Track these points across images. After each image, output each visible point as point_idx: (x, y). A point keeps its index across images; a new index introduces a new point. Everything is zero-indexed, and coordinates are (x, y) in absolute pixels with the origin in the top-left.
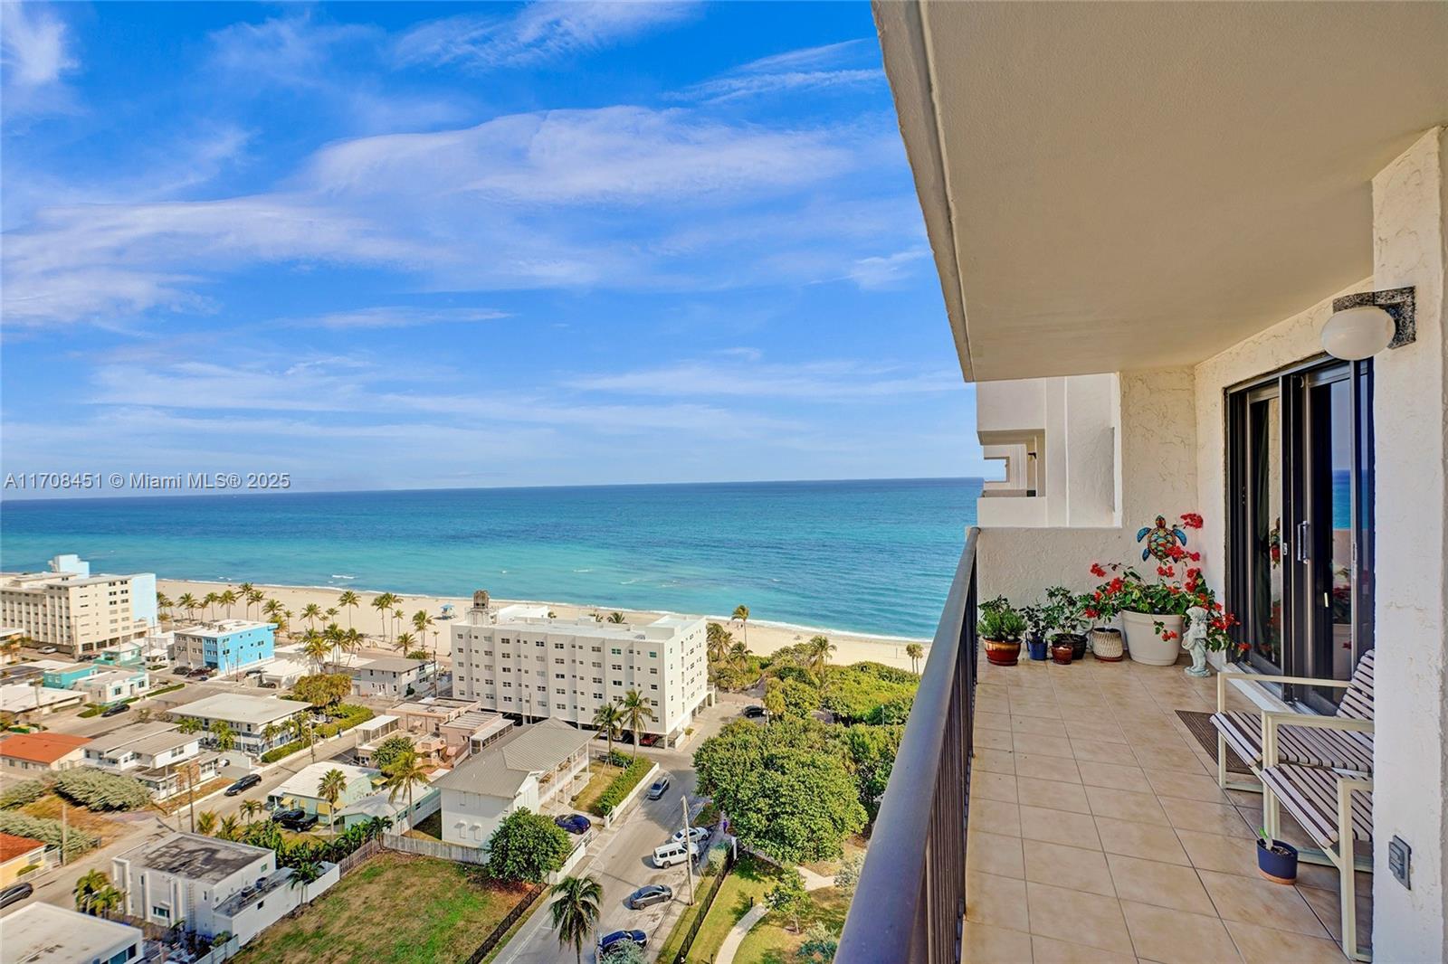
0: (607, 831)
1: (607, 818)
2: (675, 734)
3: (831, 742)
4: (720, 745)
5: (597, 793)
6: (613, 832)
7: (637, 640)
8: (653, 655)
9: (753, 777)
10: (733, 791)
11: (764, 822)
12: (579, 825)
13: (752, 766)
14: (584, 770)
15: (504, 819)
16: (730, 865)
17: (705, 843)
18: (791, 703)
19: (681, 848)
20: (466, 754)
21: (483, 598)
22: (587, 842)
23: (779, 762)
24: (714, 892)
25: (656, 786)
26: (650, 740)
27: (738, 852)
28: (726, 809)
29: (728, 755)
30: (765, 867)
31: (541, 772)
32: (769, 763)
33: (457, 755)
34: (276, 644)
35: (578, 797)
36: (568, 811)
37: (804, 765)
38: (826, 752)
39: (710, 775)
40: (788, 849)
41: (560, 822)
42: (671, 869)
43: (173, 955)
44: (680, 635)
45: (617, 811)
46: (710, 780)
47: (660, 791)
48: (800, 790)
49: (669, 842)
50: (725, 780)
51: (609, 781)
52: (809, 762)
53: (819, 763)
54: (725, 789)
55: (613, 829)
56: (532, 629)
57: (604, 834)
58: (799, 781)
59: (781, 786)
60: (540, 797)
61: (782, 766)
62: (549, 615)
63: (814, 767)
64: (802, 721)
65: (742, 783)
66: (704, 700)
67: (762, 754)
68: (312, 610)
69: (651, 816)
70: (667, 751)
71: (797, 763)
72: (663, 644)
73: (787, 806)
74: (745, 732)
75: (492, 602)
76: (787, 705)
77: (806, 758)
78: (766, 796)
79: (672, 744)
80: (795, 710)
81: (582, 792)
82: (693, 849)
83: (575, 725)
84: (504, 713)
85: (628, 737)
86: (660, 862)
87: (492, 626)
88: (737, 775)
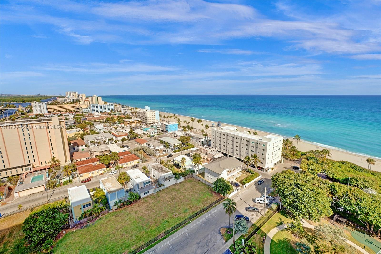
0: (244, 189)
1: (244, 186)
2: (268, 168)
3: (323, 185)
4: (281, 176)
5: (243, 178)
6: (245, 190)
7: (260, 140)
8: (264, 145)
9: (290, 188)
10: (283, 190)
11: (291, 202)
12: (237, 185)
13: (290, 185)
14: (240, 171)
15: (218, 178)
16: (278, 210)
17: (271, 201)
18: (309, 168)
19: (264, 200)
20: (212, 160)
21: (220, 123)
22: (238, 190)
23: (300, 186)
24: (271, 215)
25: (259, 181)
26: (260, 168)
27: (281, 207)
28: (280, 194)
29: (283, 179)
30: (290, 215)
31: (228, 170)
32: (297, 185)
33: (210, 160)
34: (178, 128)
35: (237, 178)
36: (234, 181)
37: (309, 190)
38: (320, 188)
39: (276, 183)
40: (298, 212)
41: (232, 183)
42: (260, 204)
43: (156, 185)
44: (273, 141)
45: (247, 185)
46: (276, 185)
47: (260, 183)
48: (306, 197)
49: (261, 197)
50: (280, 186)
51: (247, 176)
52: (312, 189)
53: (316, 191)
54: (280, 189)
55: (245, 189)
56: (231, 133)
57: (243, 189)
58: (306, 194)
59: (300, 194)
60: (227, 176)
61: (301, 188)
62: (237, 130)
63: (313, 191)
64: (312, 176)
65: (286, 189)
66: (279, 161)
67: (295, 182)
68: (185, 121)
69: (257, 188)
70: (265, 172)
71: (307, 188)
72: (267, 143)
73: (301, 200)
74: (290, 174)
75: (222, 124)
76: (308, 169)
77: (311, 188)
78: (294, 195)
79: (266, 171)
80: (311, 171)
81: (239, 177)
82: (267, 201)
83: (239, 160)
84: (222, 153)
85: (253, 166)
86: (257, 202)
87: (221, 131)
88: (284, 186)
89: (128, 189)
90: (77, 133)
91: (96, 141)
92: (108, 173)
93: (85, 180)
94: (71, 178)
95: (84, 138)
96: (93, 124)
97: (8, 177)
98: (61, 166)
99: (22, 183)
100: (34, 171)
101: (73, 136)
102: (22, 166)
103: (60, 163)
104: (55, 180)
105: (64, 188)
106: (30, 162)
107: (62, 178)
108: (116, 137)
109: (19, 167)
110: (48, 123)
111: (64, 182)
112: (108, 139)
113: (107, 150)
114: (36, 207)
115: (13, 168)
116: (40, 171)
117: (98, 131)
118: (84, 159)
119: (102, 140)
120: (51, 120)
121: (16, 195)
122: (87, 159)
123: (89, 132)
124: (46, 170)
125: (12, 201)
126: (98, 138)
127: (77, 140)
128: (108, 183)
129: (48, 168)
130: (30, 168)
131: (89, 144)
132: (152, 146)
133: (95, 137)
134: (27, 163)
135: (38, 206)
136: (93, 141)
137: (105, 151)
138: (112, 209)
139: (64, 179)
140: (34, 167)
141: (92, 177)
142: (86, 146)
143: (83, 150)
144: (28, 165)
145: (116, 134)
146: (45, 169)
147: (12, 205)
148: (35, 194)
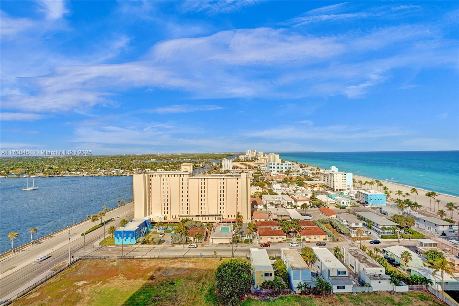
34: (387, 201)
68: (400, 192)
89: (314, 272)
90: (257, 191)
91: (274, 202)
92: (287, 243)
93: (264, 244)
94: (252, 238)
95: (263, 198)
96: (271, 184)
97: (206, 222)
98: (244, 222)
99: (214, 231)
100: (223, 222)
101: (253, 194)
102: (216, 215)
103: (242, 219)
104: (238, 235)
105: (245, 247)
106: (221, 213)
107: (244, 235)
108: (296, 201)
109: (214, 216)
110: (238, 178)
111: (245, 240)
112: (286, 202)
113: (286, 215)
114: (224, 258)
115: (210, 216)
116: (227, 223)
117: (275, 191)
118: (263, 220)
119: (280, 202)
120: (240, 176)
121: (211, 240)
122: (265, 220)
123: (267, 191)
124: (232, 223)
125: (208, 245)
126: (276, 200)
127: (256, 198)
128: (290, 256)
129: (233, 222)
130: (221, 219)
131: (268, 205)
132: (345, 220)
133: (273, 198)
134: (219, 214)
135: (225, 258)
136: (272, 202)
137: (285, 215)
138: (295, 292)
139: (245, 236)
140: (223, 219)
141: (271, 243)
142: (265, 206)
143: (261, 210)
144: (220, 215)
145: (296, 197)
146: (230, 222)
147: (209, 249)
148: (223, 245)
